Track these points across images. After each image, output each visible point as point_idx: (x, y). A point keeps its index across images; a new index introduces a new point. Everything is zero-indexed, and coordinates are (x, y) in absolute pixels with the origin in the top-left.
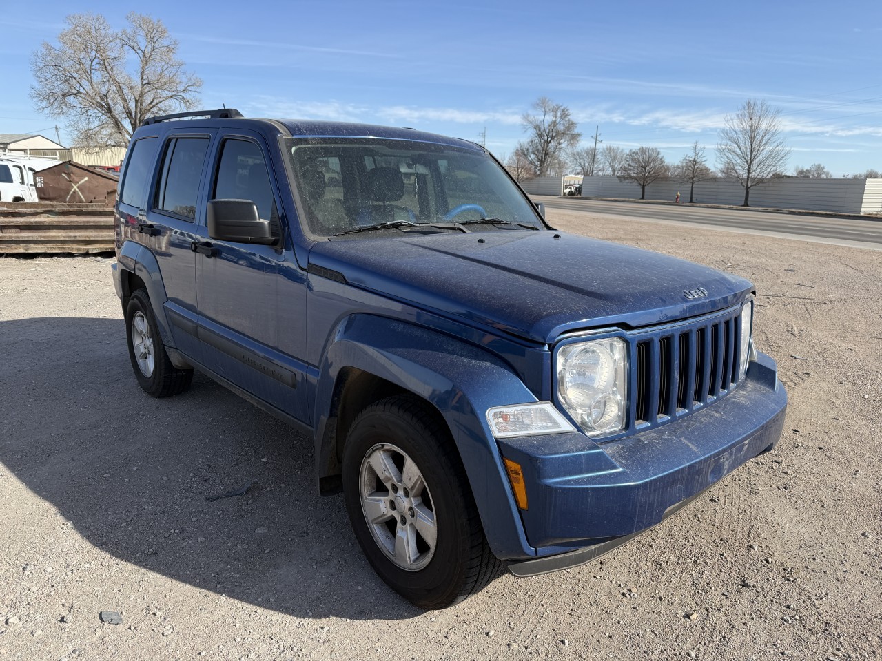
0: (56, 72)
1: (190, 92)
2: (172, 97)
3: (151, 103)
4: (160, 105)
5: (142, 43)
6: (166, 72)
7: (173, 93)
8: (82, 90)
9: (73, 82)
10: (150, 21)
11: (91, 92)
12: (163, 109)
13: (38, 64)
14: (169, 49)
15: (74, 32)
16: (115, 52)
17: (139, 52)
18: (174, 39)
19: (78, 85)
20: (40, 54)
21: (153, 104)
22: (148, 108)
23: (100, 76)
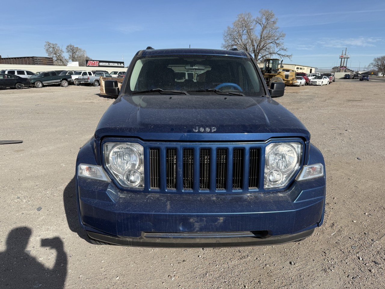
0: (231, 37)
1: (279, 40)
2: (271, 43)
3: (263, 46)
4: (267, 46)
5: (264, 21)
6: (271, 32)
7: (272, 41)
8: (239, 43)
9: (236, 40)
10: (268, 12)
11: (241, 43)
12: (268, 48)
13: (225, 35)
14: (274, 23)
15: (239, 20)
16: (252, 27)
17: (262, 25)
18: (276, 18)
19: (238, 41)
20: (226, 31)
21: (264, 46)
22: (262, 48)
23: (246, 37)
